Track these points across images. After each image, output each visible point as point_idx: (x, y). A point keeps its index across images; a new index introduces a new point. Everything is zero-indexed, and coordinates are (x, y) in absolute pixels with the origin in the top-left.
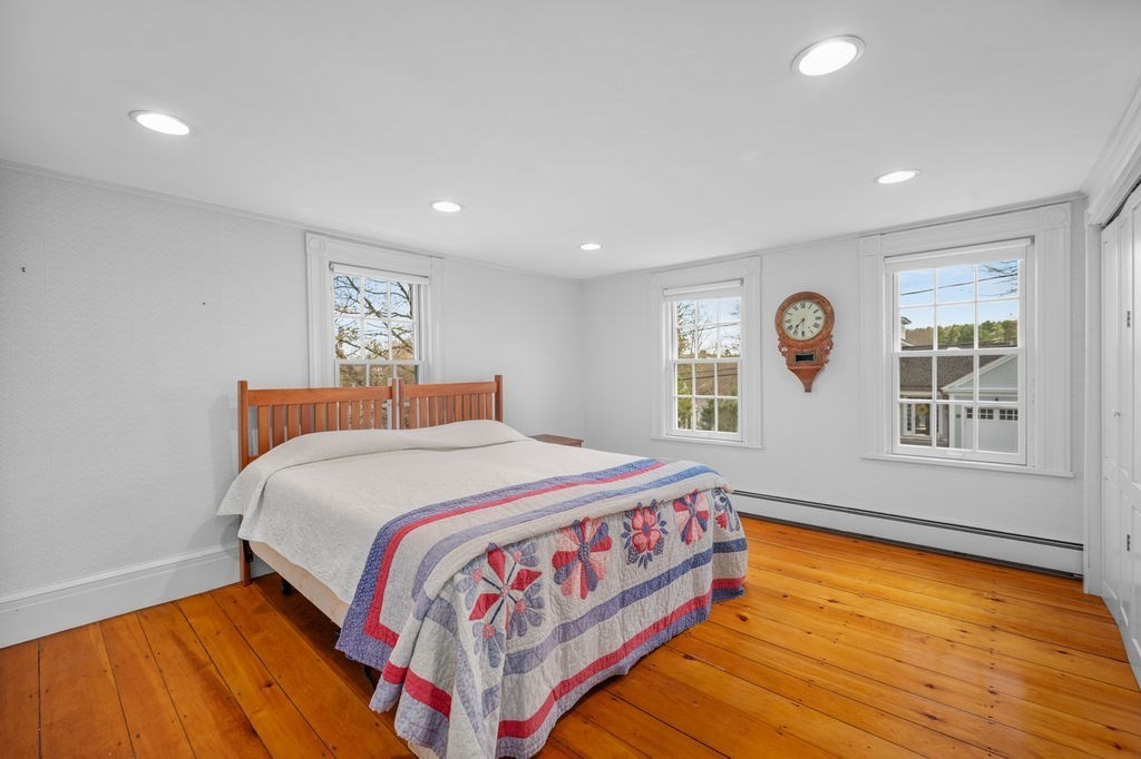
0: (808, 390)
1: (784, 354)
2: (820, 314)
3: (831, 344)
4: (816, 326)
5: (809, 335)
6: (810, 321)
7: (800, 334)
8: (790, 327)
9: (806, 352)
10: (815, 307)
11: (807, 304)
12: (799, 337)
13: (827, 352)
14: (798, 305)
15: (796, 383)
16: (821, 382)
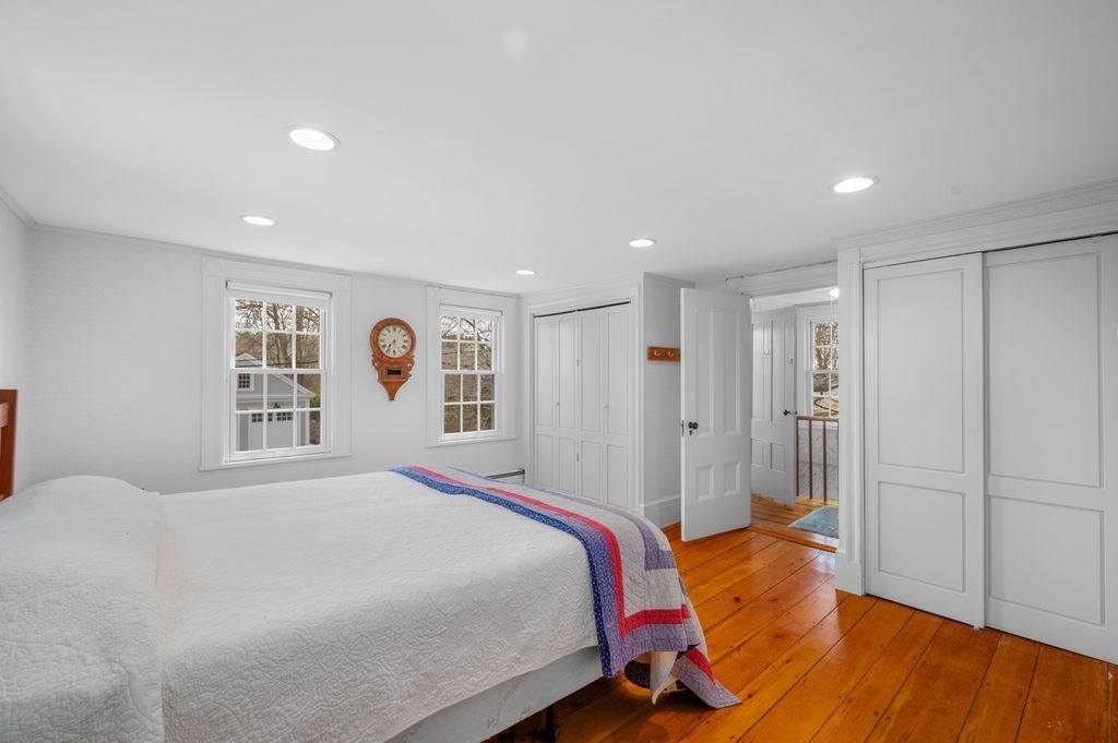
0: (392, 397)
1: (377, 368)
2: (406, 338)
3: (413, 362)
4: (404, 347)
5: (398, 355)
6: (400, 343)
7: (391, 353)
8: (384, 346)
9: (396, 367)
10: (403, 332)
11: (398, 329)
12: (391, 355)
13: (410, 368)
14: (391, 328)
15: (382, 392)
16: (401, 392)
